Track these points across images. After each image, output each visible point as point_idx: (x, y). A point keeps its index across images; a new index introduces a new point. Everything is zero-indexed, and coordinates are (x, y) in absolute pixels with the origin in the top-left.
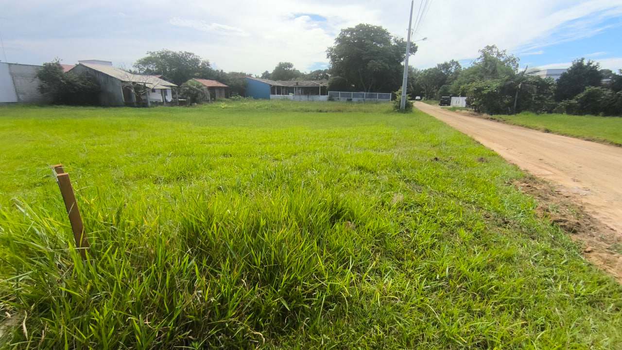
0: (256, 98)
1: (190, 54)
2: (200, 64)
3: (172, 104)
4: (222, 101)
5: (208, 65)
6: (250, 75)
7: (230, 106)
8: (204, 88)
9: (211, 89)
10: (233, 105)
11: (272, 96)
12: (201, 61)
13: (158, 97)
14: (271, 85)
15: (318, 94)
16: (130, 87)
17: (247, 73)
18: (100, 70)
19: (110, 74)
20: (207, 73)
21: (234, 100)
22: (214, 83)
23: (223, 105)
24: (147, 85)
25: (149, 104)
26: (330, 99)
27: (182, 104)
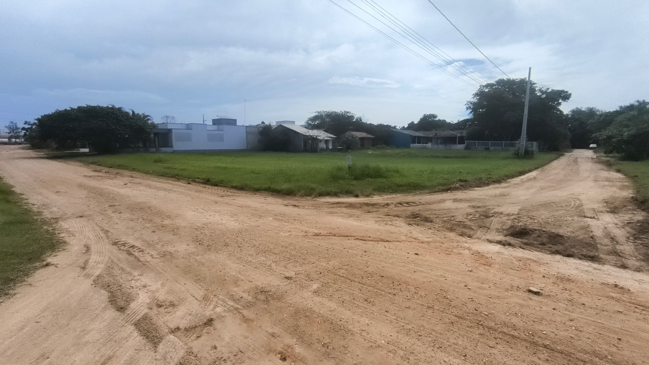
0: (398, 146)
1: (348, 112)
2: (355, 120)
3: (333, 150)
4: (369, 149)
5: (361, 120)
6: (395, 127)
7: (376, 153)
8: (357, 138)
9: (362, 139)
10: (378, 152)
11: (412, 145)
12: (356, 117)
13: (322, 145)
14: (411, 136)
15: (455, 143)
16: (309, 139)
17: (393, 125)
18: (291, 128)
19: (297, 131)
20: (359, 126)
21: (379, 148)
22: (364, 135)
23: (370, 152)
24: (318, 138)
25: (318, 150)
26: (467, 148)
27: (340, 150)
